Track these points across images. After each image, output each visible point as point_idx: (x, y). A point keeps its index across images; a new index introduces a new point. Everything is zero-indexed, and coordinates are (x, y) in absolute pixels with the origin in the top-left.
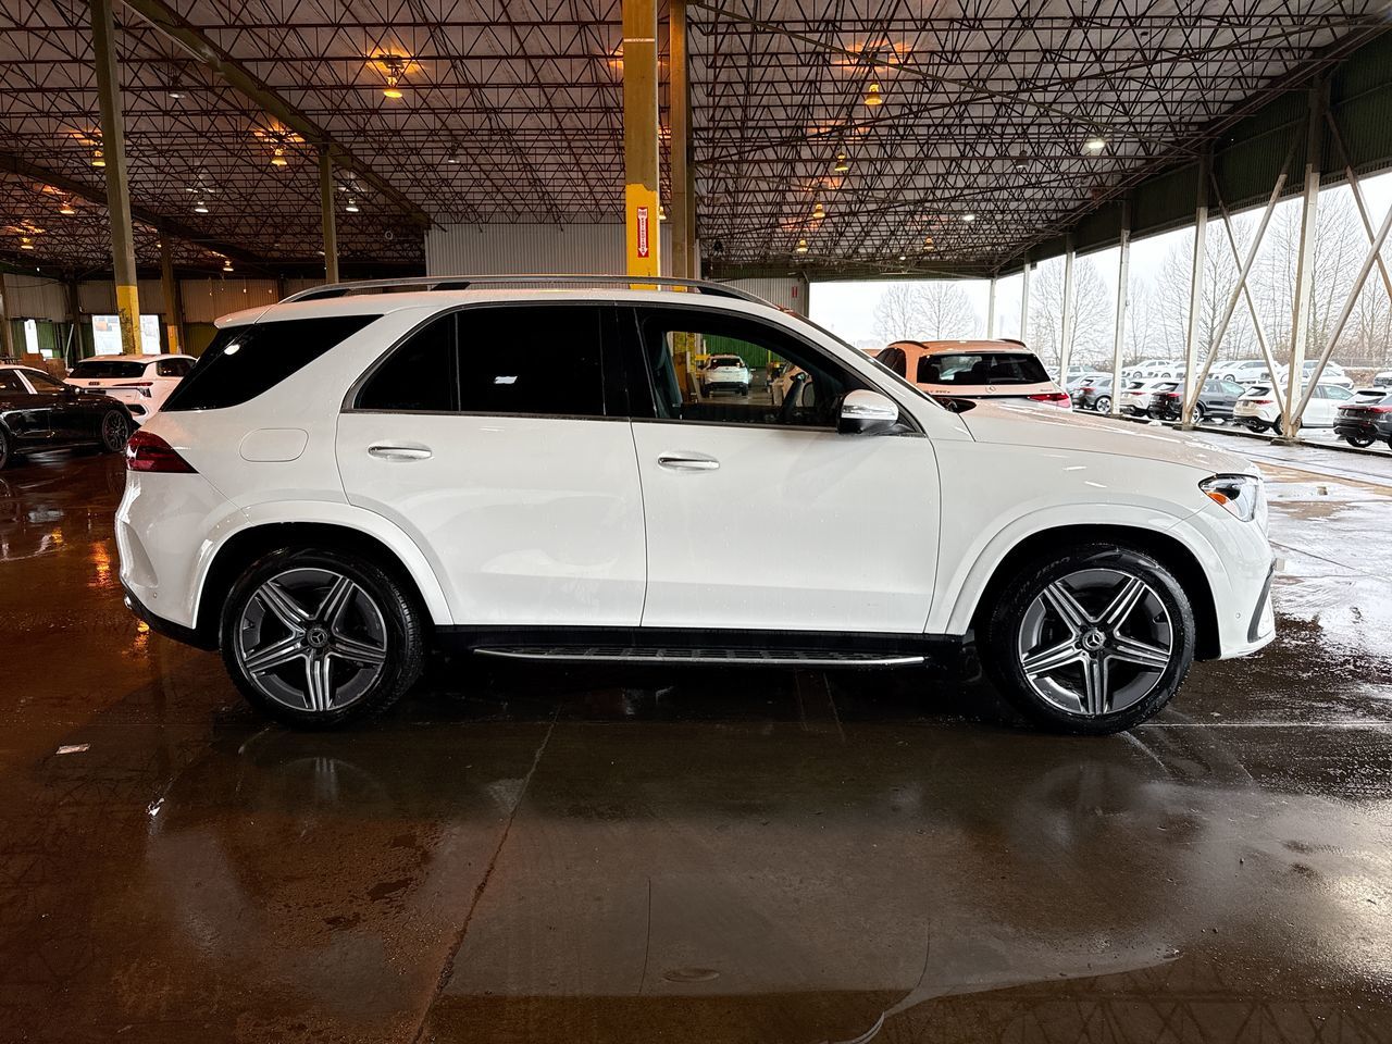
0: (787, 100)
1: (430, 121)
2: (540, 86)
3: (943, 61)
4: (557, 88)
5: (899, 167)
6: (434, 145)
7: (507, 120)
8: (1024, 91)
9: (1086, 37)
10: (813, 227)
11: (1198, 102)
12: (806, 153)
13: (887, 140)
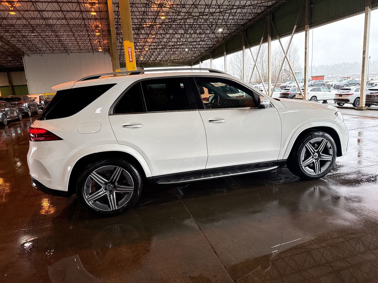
0: (138, 17)
1: (24, 22)
2: (62, 11)
3: (181, 7)
4: (68, 12)
5: (168, 36)
6: (25, 29)
7: (51, 22)
8: (201, 16)
9: (217, 2)
10: (145, 52)
11: (241, 19)
12: (143, 32)
13: (165, 28)
